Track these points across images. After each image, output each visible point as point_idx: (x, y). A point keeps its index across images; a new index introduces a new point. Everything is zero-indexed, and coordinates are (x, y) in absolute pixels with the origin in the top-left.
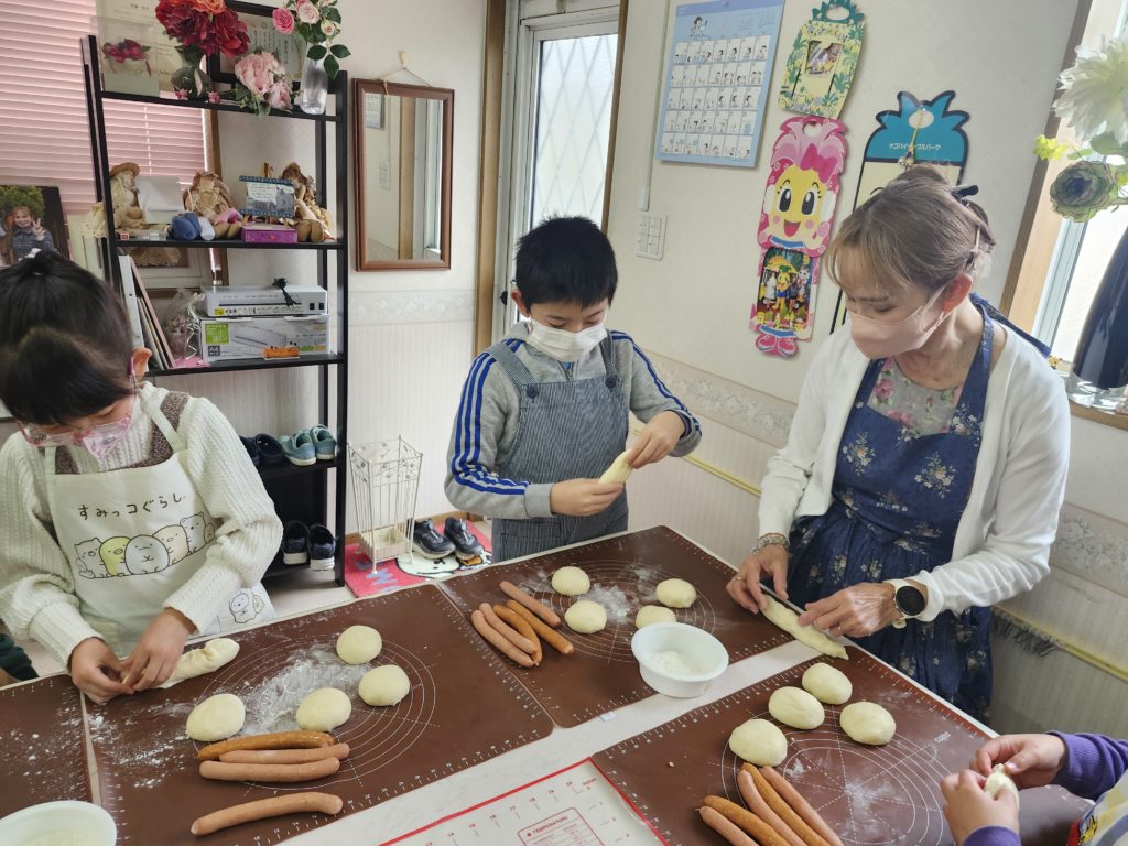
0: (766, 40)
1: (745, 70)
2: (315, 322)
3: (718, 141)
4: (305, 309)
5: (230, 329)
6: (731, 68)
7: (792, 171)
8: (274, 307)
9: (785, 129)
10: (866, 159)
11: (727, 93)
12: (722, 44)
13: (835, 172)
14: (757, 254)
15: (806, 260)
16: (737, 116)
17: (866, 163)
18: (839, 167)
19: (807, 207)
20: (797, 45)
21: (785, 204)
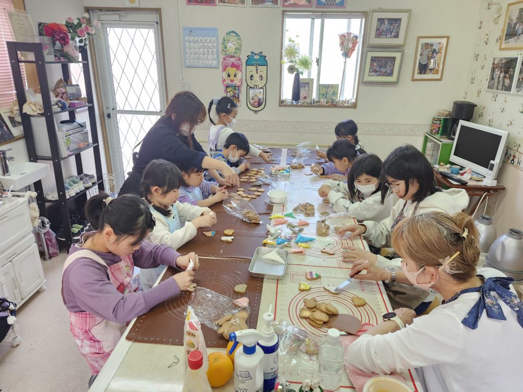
0: (214, 38)
1: (210, 45)
2: (85, 133)
3: (206, 62)
5: (70, 139)
6: (205, 44)
7: (229, 68)
9: (224, 59)
10: (247, 65)
11: (206, 50)
12: (201, 38)
13: (240, 68)
14: (223, 88)
15: (237, 88)
16: (210, 56)
17: (247, 66)
18: (241, 67)
19: (235, 76)
20: (224, 40)
21: (229, 76)
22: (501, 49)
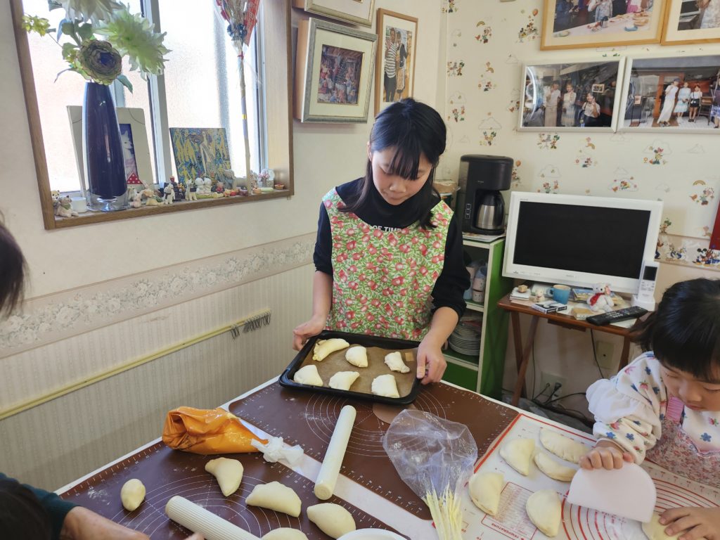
22: (543, 49)
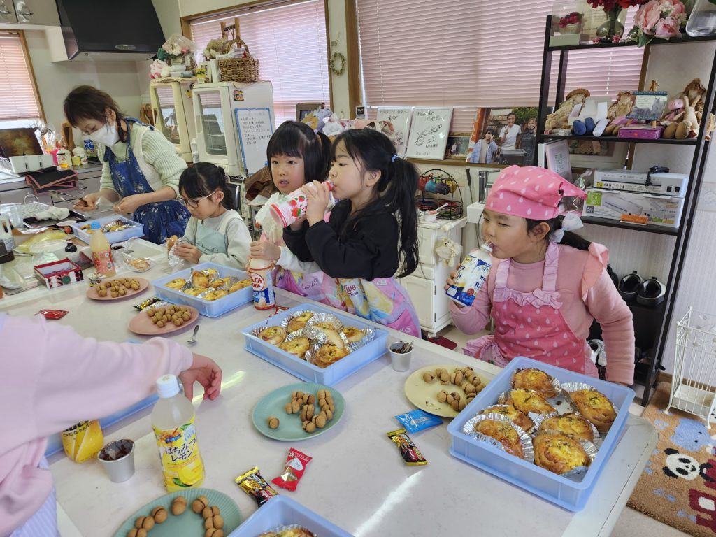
2: (668, 201)
4: (663, 190)
5: (603, 196)
8: (638, 186)
